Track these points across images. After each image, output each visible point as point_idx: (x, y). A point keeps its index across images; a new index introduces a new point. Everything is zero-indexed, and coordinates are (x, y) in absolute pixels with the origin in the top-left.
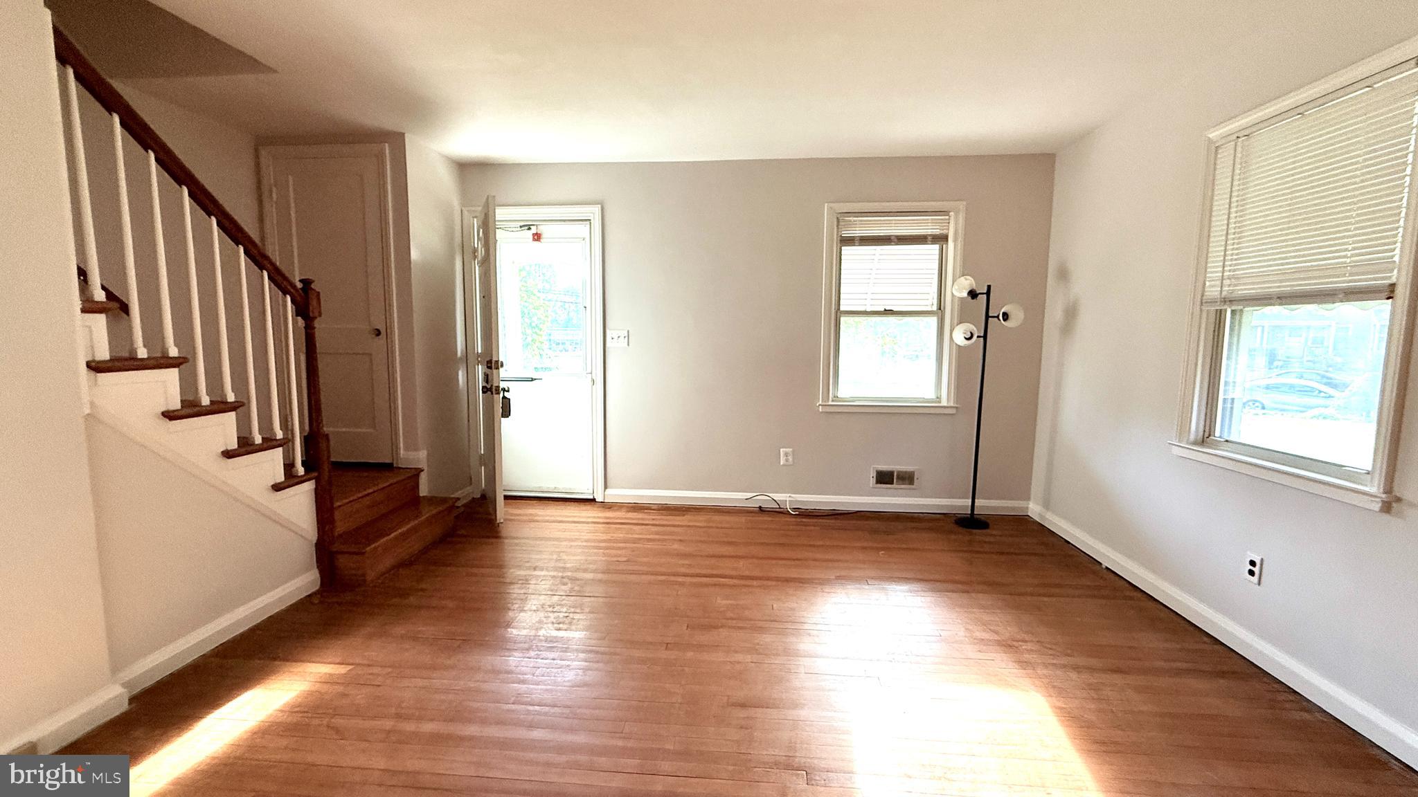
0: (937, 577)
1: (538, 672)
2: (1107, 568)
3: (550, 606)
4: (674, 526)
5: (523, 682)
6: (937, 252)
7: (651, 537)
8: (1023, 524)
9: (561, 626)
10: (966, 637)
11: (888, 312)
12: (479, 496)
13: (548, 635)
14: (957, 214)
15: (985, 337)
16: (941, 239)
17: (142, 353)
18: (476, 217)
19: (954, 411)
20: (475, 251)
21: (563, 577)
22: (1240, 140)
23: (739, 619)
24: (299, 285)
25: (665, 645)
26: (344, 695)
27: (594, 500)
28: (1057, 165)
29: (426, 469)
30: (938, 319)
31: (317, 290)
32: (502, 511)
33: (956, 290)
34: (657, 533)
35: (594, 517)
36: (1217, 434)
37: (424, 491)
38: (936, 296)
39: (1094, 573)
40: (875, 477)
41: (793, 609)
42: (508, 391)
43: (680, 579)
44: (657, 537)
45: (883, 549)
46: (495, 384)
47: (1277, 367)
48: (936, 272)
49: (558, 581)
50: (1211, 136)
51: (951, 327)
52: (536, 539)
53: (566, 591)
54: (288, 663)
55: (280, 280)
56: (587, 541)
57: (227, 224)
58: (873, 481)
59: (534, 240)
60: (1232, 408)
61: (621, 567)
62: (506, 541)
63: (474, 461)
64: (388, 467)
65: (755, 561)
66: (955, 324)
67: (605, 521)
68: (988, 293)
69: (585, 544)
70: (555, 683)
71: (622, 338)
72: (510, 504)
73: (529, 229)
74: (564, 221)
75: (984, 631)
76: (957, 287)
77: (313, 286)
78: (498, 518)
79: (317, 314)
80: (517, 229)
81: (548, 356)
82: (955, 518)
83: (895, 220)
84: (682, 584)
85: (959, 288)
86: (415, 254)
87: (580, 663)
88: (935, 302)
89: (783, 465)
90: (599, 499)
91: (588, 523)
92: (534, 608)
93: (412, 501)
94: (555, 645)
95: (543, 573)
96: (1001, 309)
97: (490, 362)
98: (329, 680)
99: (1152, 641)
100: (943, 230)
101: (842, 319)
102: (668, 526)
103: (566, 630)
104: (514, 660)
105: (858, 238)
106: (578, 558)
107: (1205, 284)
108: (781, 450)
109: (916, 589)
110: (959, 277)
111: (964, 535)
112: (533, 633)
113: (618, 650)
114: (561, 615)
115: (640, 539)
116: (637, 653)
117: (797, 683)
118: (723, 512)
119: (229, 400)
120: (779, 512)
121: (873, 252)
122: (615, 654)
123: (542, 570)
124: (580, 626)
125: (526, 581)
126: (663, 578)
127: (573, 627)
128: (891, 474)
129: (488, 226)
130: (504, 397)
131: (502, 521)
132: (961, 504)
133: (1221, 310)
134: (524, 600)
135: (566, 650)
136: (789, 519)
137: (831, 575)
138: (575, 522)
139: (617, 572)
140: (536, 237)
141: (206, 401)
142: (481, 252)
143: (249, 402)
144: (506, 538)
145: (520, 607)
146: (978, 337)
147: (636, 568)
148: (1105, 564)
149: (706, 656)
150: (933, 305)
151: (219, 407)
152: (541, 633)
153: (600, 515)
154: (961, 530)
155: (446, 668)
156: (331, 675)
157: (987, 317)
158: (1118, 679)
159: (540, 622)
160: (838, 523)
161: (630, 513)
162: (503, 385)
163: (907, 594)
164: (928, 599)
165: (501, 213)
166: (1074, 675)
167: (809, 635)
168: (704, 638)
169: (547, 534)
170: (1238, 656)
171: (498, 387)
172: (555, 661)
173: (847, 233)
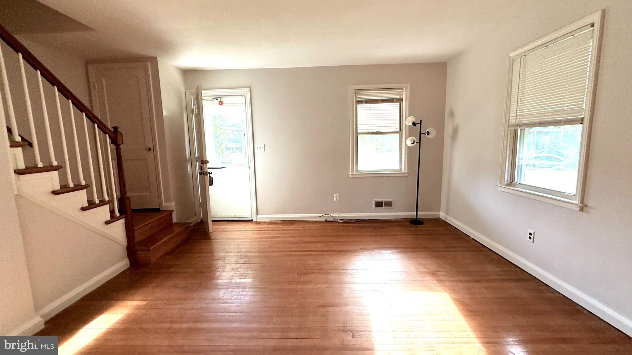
0: (402, 246)
1: (233, 298)
2: (472, 238)
3: (236, 269)
4: (289, 230)
5: (226, 303)
6: (398, 106)
7: (279, 235)
8: (438, 222)
9: (242, 277)
10: (416, 271)
11: (378, 133)
12: (200, 221)
13: (236, 281)
14: (406, 89)
15: (420, 142)
16: (400, 100)
17: (40, 165)
18: (192, 95)
19: (407, 175)
20: (192, 110)
21: (241, 256)
22: (522, 57)
23: (321, 269)
24: (113, 130)
25: (288, 283)
26: (146, 314)
27: (252, 220)
28: (448, 67)
29: (175, 210)
30: (400, 135)
31: (121, 132)
32: (211, 227)
33: (407, 122)
34: (282, 234)
35: (253, 228)
36: (516, 181)
37: (174, 220)
38: (398, 125)
39: (468, 241)
40: (375, 204)
41: (342, 264)
42: (211, 174)
43: (293, 253)
44: (281, 235)
45: (379, 236)
46: (205, 171)
47: (540, 149)
48: (398, 114)
49: (239, 257)
50: (511, 55)
51: (405, 138)
52: (228, 239)
53: (243, 262)
54: (118, 302)
55: (103, 128)
56: (250, 239)
57: (76, 102)
58: (374, 206)
59: (220, 104)
60: (521, 169)
61: (267, 249)
62: (213, 241)
63: (197, 205)
64: (157, 210)
65: (325, 243)
66: (407, 137)
67: (257, 229)
68: (420, 123)
69: (249, 240)
70: (241, 302)
71: (262, 147)
72: (214, 224)
73: (217, 100)
74: (233, 95)
75: (424, 268)
76: (407, 121)
77: (119, 130)
78: (210, 230)
79: (121, 143)
80: (211, 100)
81: (226, 155)
82: (409, 220)
83: (380, 92)
84: (294, 256)
85: (408, 122)
86: (165, 113)
87: (251, 293)
88: (398, 127)
89: (335, 201)
90: (255, 220)
91: (250, 231)
92: (229, 270)
93: (171, 225)
94: (239, 286)
95: (232, 254)
96: (426, 130)
97: (202, 161)
98: (138, 308)
99: (490, 268)
100: (401, 96)
101: (358, 136)
102: (286, 230)
103: (244, 279)
104: (221, 293)
105: (364, 100)
106: (247, 246)
107: (509, 118)
108: (334, 194)
109: (394, 252)
110: (408, 117)
111: (413, 228)
112: (229, 281)
113: (268, 286)
114: (242, 272)
115: (274, 237)
116: (277, 287)
117: (346, 295)
118: (309, 223)
119: (82, 184)
120: (334, 221)
121: (371, 106)
122: (267, 288)
123: (231, 252)
124: (250, 277)
125: (224, 258)
126: (285, 253)
127: (247, 277)
128: (382, 202)
129: (198, 99)
130: (210, 177)
131: (211, 232)
132: (411, 214)
133: (516, 129)
134: (224, 267)
135: (245, 288)
136: (338, 224)
137: (358, 248)
138: (245, 231)
139: (265, 252)
140: (220, 103)
141: (72, 185)
142: (196, 111)
143: (92, 185)
144: (214, 239)
145: (222, 270)
146: (417, 142)
147: (273, 250)
148: (472, 237)
149: (306, 287)
150: (397, 128)
151: (78, 187)
152: (233, 281)
153: (256, 227)
154: (412, 225)
155: (191, 299)
156: (138, 306)
157: (420, 134)
158: (477, 285)
159: (232, 276)
160: (360, 225)
161: (269, 226)
162: (209, 171)
163: (390, 254)
164: (400, 256)
165: (204, 93)
166: (460, 284)
167: (350, 274)
168: (303, 278)
169: (232, 237)
170: (525, 272)
171: (207, 172)
172: (240, 293)
173: (359, 98)
